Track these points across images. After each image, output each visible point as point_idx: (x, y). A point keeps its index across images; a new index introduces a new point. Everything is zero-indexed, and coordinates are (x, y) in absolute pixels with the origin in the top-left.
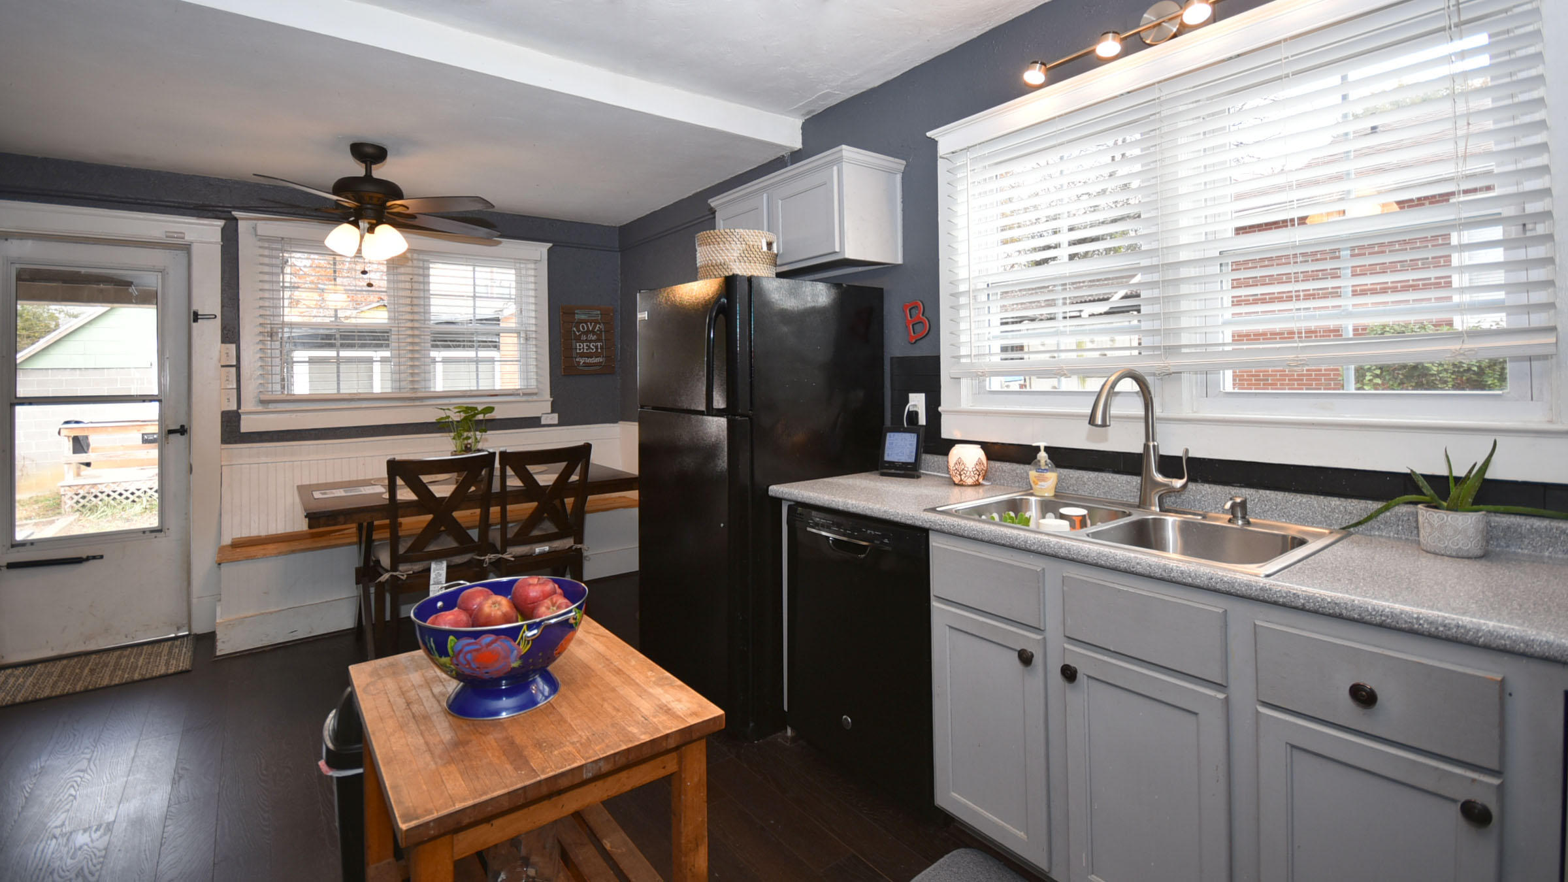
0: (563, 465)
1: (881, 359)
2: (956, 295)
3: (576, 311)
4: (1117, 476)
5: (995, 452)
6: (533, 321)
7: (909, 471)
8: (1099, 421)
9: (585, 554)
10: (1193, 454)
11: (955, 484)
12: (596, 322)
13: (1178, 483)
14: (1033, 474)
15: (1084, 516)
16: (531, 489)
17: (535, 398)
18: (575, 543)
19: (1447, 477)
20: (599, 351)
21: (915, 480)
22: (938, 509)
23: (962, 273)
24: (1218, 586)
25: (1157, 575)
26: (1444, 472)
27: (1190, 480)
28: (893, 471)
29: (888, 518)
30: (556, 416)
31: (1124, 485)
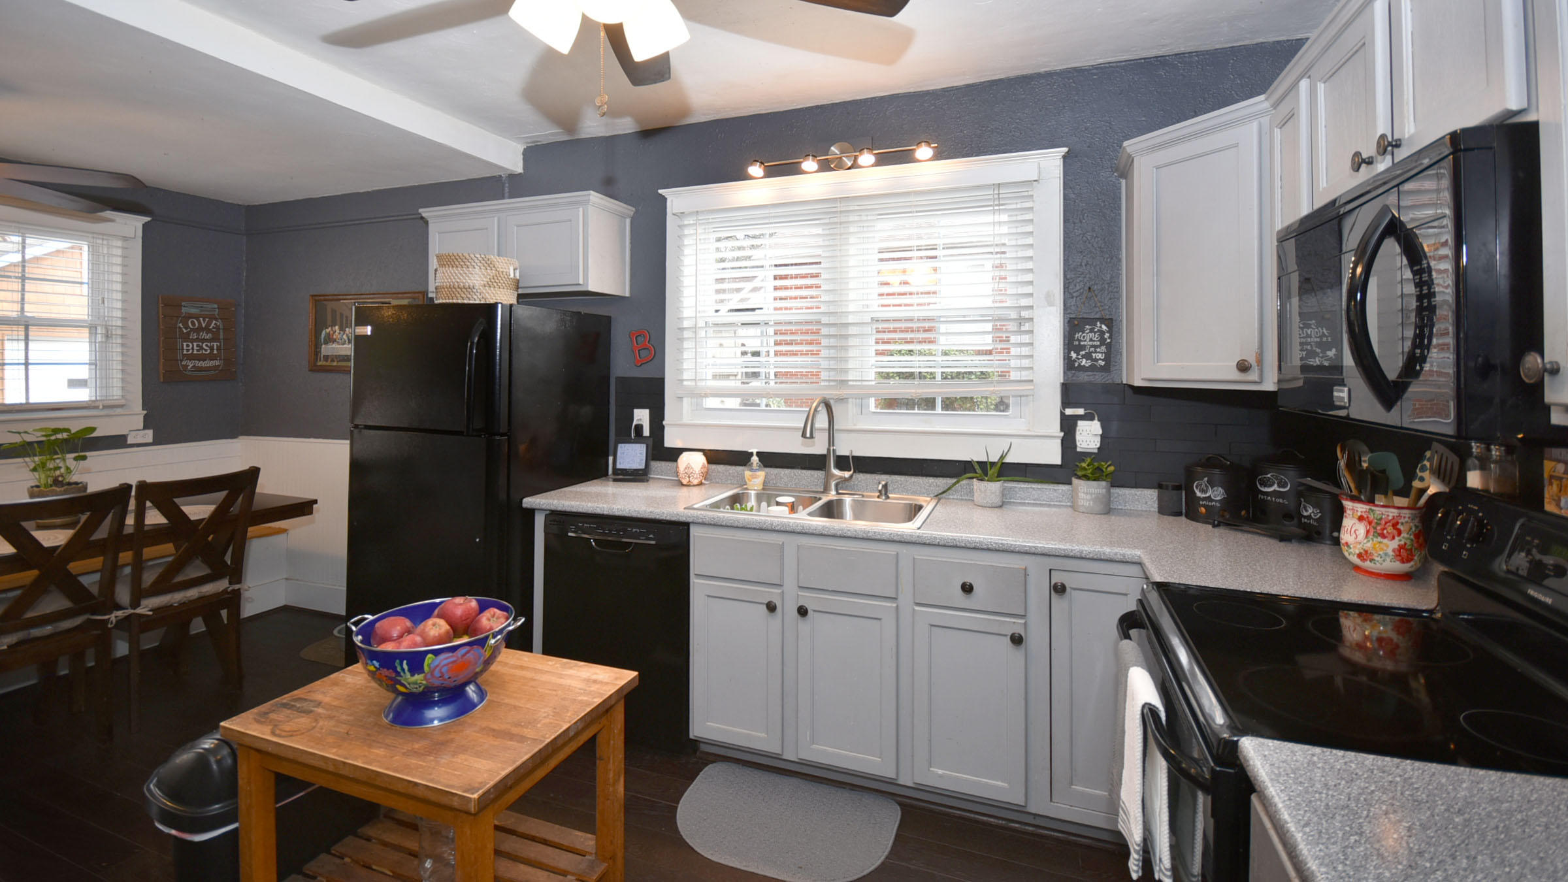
0: (223, 494)
1: (608, 378)
2: (682, 329)
3: (183, 304)
4: (804, 471)
5: (715, 457)
6: (119, 314)
7: (637, 476)
8: (808, 435)
9: (246, 595)
10: (856, 454)
11: (683, 485)
12: (212, 318)
13: (847, 474)
14: (747, 473)
15: (793, 503)
16: (179, 525)
17: (119, 411)
18: (230, 583)
19: (985, 463)
20: (215, 352)
21: (645, 484)
22: (696, 506)
23: (687, 312)
24: (895, 538)
25: (860, 536)
26: (985, 459)
27: (854, 472)
28: (621, 477)
29: (653, 517)
30: (150, 432)
31: (809, 478)
